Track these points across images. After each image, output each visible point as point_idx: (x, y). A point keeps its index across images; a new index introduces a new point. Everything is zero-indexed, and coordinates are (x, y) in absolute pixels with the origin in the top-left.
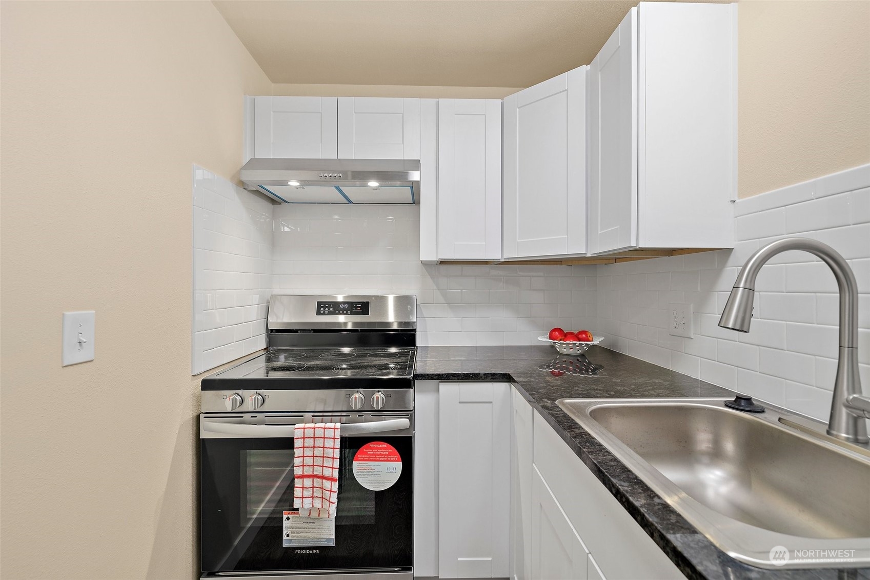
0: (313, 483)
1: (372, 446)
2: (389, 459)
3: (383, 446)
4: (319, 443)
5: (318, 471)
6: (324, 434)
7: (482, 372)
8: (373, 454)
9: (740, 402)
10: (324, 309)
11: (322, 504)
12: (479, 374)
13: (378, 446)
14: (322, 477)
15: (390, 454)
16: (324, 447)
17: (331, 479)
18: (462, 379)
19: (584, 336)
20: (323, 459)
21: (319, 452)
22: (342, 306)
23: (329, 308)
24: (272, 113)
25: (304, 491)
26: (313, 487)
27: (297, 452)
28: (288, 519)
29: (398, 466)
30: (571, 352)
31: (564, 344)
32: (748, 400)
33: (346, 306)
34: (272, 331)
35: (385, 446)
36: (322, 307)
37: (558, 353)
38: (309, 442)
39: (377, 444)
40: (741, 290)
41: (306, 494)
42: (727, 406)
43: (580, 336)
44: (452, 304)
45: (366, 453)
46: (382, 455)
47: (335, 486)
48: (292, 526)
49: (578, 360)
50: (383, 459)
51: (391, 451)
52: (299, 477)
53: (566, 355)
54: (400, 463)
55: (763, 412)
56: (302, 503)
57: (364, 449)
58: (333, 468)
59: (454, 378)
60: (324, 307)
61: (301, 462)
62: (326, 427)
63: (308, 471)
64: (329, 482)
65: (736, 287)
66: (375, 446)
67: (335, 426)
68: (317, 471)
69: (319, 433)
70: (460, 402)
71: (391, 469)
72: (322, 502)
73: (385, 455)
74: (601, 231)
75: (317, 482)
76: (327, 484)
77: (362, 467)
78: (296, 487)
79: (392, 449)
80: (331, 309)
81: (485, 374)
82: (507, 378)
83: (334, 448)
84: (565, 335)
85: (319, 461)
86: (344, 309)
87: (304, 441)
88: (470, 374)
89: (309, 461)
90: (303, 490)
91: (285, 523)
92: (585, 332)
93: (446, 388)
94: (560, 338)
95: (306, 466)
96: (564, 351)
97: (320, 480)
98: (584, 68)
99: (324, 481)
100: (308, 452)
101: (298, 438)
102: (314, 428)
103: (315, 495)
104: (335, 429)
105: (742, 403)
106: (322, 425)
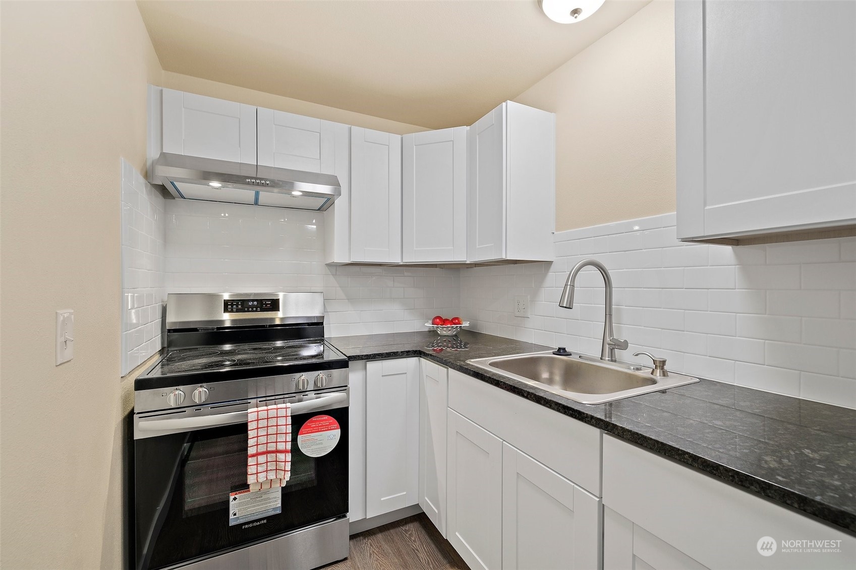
0: (267, 458)
1: (315, 419)
2: (329, 428)
3: (325, 418)
4: (273, 422)
5: (272, 447)
6: (277, 414)
7: (400, 350)
8: (316, 427)
9: (560, 351)
10: (232, 307)
11: (276, 475)
12: (398, 352)
13: (320, 419)
14: (277, 451)
15: (330, 424)
16: (277, 426)
17: (285, 452)
18: (385, 357)
19: (457, 321)
20: (277, 436)
21: (272, 430)
22: (250, 304)
23: (237, 305)
24: (183, 109)
25: (258, 468)
26: (267, 462)
27: (251, 434)
28: (235, 499)
29: (336, 434)
30: (449, 333)
31: (445, 327)
32: (564, 349)
33: (255, 303)
34: (169, 331)
35: (326, 418)
36: (230, 305)
37: (439, 335)
38: (263, 423)
39: (318, 417)
40: (569, 286)
41: (260, 469)
42: (554, 354)
43: (455, 321)
44: (352, 300)
45: (310, 427)
46: (324, 426)
47: (289, 457)
48: (240, 505)
49: (454, 339)
50: (324, 429)
51: (332, 421)
52: (253, 456)
53: (445, 336)
54: (339, 430)
55: (571, 355)
56: (257, 478)
57: (307, 423)
58: (286, 442)
59: (379, 357)
60: (232, 305)
61: (254, 443)
62: (278, 407)
63: (262, 449)
64: (284, 455)
65: (566, 285)
66: (318, 419)
67: (286, 406)
68: (270, 447)
69: (272, 413)
70: (382, 376)
71: (332, 436)
72: (276, 473)
73: (326, 425)
74: (479, 246)
75: (271, 457)
76: (281, 457)
77: (306, 439)
78: (250, 465)
79: (332, 420)
80: (240, 306)
81: (402, 352)
82: (418, 353)
83: (286, 425)
84: (444, 321)
85: (272, 438)
86: (253, 307)
87: (258, 422)
88: (391, 352)
89: (263, 440)
90: (257, 466)
91: (232, 503)
92: (457, 318)
93: (371, 365)
94: (441, 323)
95: (260, 444)
96: (444, 333)
97: (274, 455)
98: (466, 128)
99: (278, 454)
100: (262, 432)
101: (253, 421)
102: (267, 410)
103: (269, 469)
104: (286, 408)
105: (561, 351)
106: (274, 406)
